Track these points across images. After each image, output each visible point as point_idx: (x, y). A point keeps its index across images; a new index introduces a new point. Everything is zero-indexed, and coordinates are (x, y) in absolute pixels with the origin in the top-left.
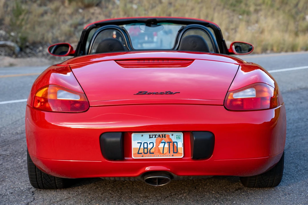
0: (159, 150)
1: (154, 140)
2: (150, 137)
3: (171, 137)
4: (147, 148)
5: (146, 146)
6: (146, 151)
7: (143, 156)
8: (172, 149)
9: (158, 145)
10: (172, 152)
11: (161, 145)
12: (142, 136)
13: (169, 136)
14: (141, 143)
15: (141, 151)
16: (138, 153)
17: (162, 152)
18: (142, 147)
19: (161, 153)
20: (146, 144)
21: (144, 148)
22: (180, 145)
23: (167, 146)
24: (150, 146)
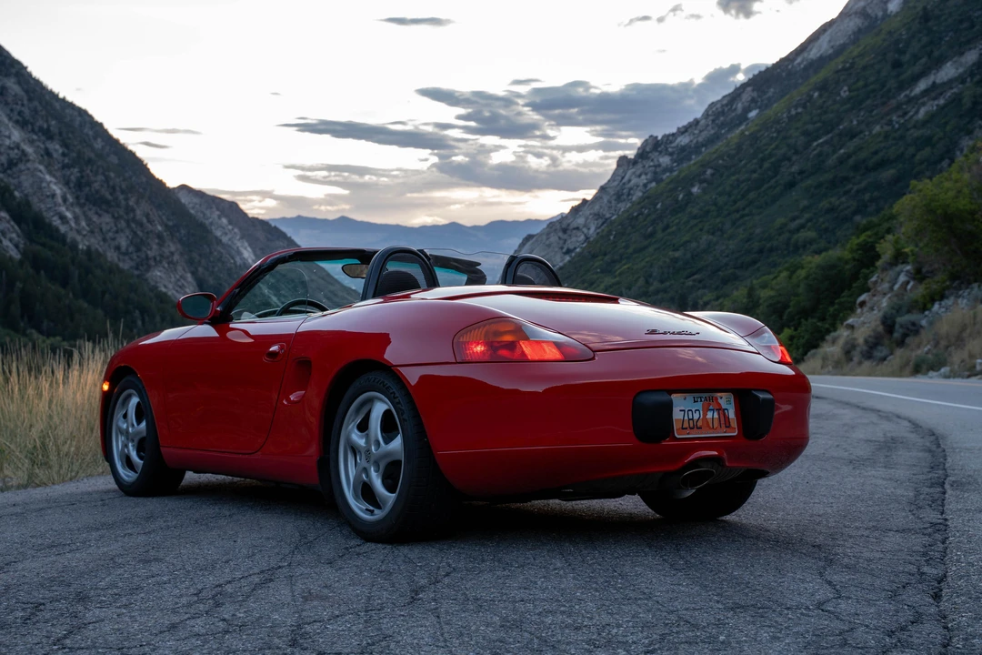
0: (708, 422)
1: (699, 405)
2: (695, 402)
3: (720, 401)
4: (692, 419)
5: (691, 417)
6: (691, 425)
7: (688, 434)
8: (723, 422)
9: (705, 415)
10: (723, 426)
11: (709, 415)
12: (685, 399)
13: (717, 399)
14: (684, 411)
15: (686, 425)
16: (683, 429)
17: (711, 425)
18: (686, 418)
19: (710, 428)
20: (690, 413)
21: (689, 420)
22: (732, 414)
23: (716, 416)
24: (696, 416)
